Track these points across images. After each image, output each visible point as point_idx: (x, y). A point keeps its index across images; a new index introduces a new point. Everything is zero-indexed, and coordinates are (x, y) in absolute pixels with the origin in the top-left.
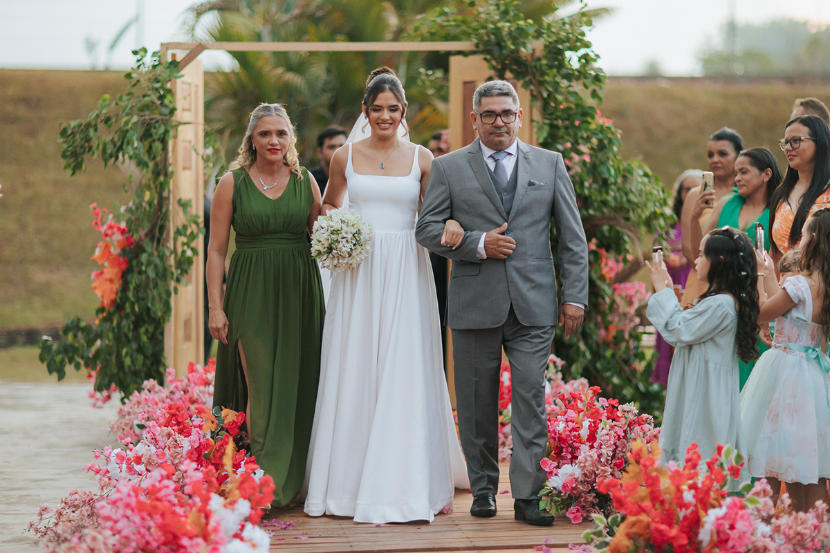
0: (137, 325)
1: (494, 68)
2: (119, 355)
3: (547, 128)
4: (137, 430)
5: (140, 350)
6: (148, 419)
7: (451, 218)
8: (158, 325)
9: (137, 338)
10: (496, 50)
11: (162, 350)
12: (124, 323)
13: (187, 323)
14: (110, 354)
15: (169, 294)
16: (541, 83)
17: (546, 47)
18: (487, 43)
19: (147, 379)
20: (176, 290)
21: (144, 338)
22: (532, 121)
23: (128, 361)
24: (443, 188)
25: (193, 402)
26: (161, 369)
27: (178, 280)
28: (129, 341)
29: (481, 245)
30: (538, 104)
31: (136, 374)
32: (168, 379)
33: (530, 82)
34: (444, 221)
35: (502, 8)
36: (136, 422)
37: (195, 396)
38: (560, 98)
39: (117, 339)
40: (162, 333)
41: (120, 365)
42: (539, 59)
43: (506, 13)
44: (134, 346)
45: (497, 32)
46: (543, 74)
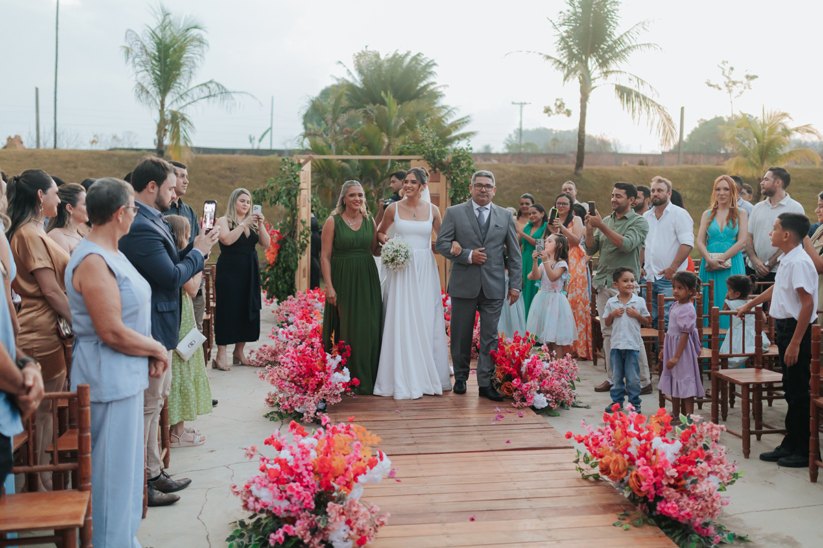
0: (284, 272)
1: (431, 166)
2: (277, 284)
3: (453, 192)
4: (286, 317)
5: (286, 282)
6: (290, 312)
7: (454, 240)
8: (293, 272)
9: (284, 277)
10: (432, 160)
11: (294, 282)
12: (279, 271)
13: (304, 270)
14: (273, 284)
15: (297, 260)
16: (451, 173)
17: (453, 158)
18: (429, 156)
19: (289, 295)
20: (300, 258)
21: (287, 277)
22: (447, 188)
23: (280, 287)
24: (452, 224)
25: (309, 305)
26: (294, 290)
27: (301, 254)
28: (281, 279)
29: (470, 257)
30: (450, 181)
31: (283, 292)
32: (296, 294)
33: (446, 173)
34: (451, 242)
35: (435, 142)
36: (285, 313)
37: (310, 303)
38: (458, 179)
39: (276, 277)
40: (294, 275)
41: (277, 288)
42: (450, 163)
43: (436, 144)
44: (283, 281)
45: (433, 152)
46: (452, 169)
